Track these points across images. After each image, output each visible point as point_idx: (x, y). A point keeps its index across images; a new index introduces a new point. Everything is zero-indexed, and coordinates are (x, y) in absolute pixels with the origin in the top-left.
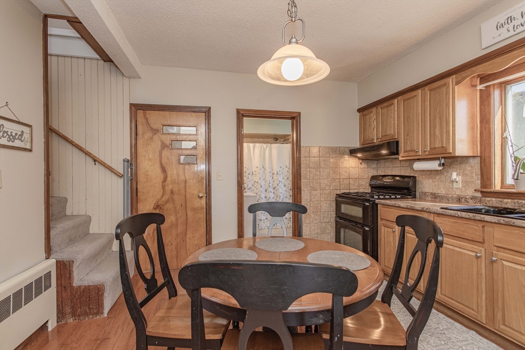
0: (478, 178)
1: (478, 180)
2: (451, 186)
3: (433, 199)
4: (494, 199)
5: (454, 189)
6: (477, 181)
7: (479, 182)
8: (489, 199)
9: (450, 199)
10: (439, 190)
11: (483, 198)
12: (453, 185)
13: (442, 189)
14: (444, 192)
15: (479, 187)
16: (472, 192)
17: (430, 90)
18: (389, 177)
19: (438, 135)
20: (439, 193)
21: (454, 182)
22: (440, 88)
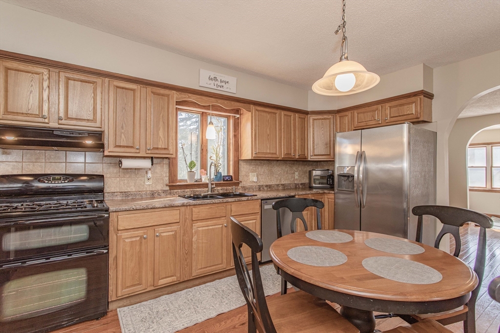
2: (143, 184)
4: (179, 190)
5: (146, 186)
6: (165, 178)
7: (167, 178)
8: (176, 191)
10: (128, 189)
11: (172, 191)
12: (144, 182)
13: (132, 187)
14: (134, 190)
15: (167, 182)
16: (161, 186)
17: (152, 92)
18: (57, 177)
19: (162, 136)
20: (130, 190)
21: (146, 180)
22: (163, 95)
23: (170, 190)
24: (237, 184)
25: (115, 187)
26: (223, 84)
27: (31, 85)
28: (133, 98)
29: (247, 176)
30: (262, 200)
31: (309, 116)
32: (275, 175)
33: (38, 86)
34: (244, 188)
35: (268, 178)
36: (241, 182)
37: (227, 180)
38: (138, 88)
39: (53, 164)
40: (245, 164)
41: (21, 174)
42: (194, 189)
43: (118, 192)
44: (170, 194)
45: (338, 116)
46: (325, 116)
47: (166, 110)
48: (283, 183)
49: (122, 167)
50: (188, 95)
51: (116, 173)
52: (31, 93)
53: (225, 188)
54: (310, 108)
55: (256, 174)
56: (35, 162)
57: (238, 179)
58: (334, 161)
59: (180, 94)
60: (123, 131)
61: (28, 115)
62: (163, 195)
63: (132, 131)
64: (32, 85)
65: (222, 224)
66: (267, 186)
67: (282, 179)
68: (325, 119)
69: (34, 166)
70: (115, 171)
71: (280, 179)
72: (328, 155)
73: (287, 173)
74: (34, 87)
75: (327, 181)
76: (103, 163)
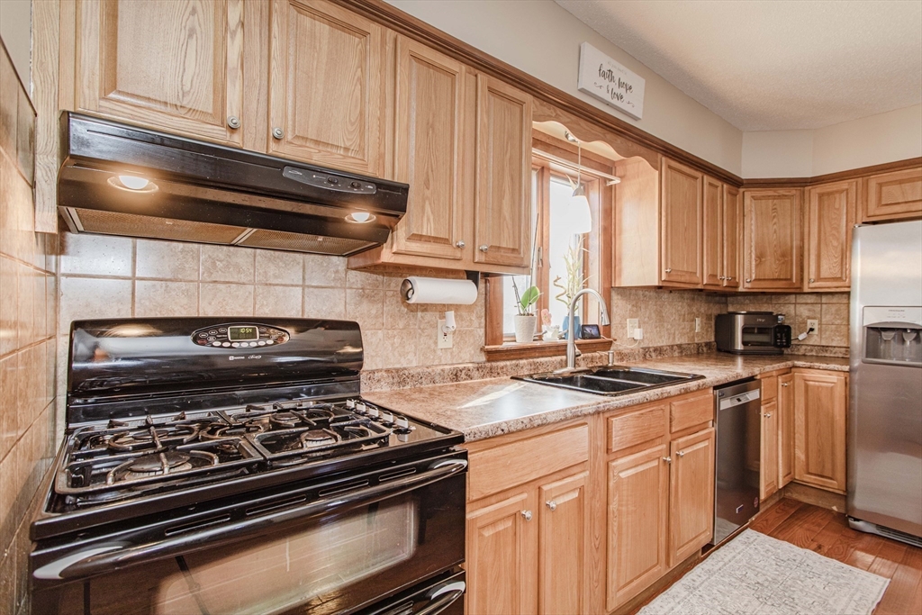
0: (480, 324)
1: (480, 328)
2: (433, 346)
3: (396, 388)
4: (508, 363)
5: (439, 352)
6: (479, 330)
7: (482, 331)
9: (437, 378)
10: (402, 360)
11: (494, 364)
12: (436, 343)
13: (411, 356)
14: (414, 364)
15: (482, 342)
16: (470, 355)
17: (491, 90)
18: (243, 329)
19: (507, 217)
20: (405, 366)
21: (441, 336)
22: (511, 100)
23: (488, 361)
24: (608, 345)
25: (372, 356)
26: (622, 91)
27: (190, 9)
28: (449, 99)
29: (624, 327)
30: (715, 388)
31: (741, 190)
32: (665, 324)
33: (212, 17)
34: (622, 356)
35: (655, 331)
36: (615, 340)
37: (592, 337)
38: (461, 69)
39: (222, 287)
40: (619, 297)
41: (130, 316)
42: (536, 360)
43: (381, 370)
44: (491, 372)
45: (813, 191)
46: (782, 191)
47: (518, 144)
48: (678, 342)
49: (412, 301)
50: (555, 111)
51: (376, 317)
52: (190, 36)
53: (590, 355)
54: (745, 173)
55: (637, 320)
56: (170, 280)
57: (608, 334)
58: (848, 293)
59: (541, 105)
60: (428, 193)
61: (183, 112)
62: (475, 374)
63: (447, 196)
64: (194, 11)
65: (659, 458)
66: (655, 350)
67: (677, 332)
68: (780, 197)
69: (167, 290)
70: (374, 312)
71: (674, 334)
72: (786, 280)
73: (684, 320)
74: (201, 16)
75: (776, 338)
76: (345, 288)
